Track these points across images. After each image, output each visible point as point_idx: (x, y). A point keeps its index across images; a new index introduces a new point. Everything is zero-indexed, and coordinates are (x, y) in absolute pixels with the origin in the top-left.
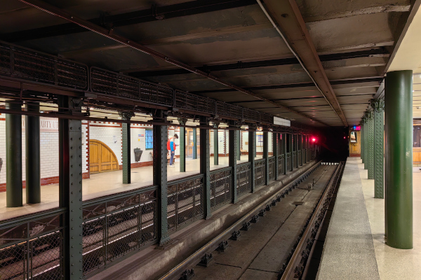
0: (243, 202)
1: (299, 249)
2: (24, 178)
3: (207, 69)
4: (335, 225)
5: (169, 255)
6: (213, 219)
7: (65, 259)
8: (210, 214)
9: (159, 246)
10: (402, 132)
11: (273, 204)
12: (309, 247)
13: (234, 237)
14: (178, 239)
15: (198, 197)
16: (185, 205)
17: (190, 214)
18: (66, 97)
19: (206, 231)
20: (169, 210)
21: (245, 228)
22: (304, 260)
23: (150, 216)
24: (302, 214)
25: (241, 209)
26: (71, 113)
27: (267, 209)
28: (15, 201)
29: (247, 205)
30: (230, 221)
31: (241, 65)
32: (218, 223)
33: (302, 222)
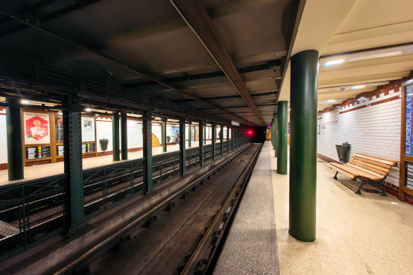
0: (218, 159)
1: (242, 177)
2: (120, 149)
3: (204, 99)
4: (257, 167)
5: (187, 180)
6: (205, 166)
7: (146, 180)
8: (204, 164)
9: (182, 177)
10: (283, 126)
11: (231, 161)
12: (246, 177)
13: (214, 174)
14: (190, 174)
15: (198, 158)
16: (193, 161)
17: (194, 165)
18: (146, 111)
19: (202, 171)
20: (186, 164)
21: (219, 170)
22: (244, 181)
23: (178, 165)
24: (243, 165)
25: (217, 162)
26: (148, 117)
27: (229, 163)
28: (116, 158)
29: (220, 161)
30: (212, 167)
31: (218, 98)
32: (207, 168)
33: (244, 168)
